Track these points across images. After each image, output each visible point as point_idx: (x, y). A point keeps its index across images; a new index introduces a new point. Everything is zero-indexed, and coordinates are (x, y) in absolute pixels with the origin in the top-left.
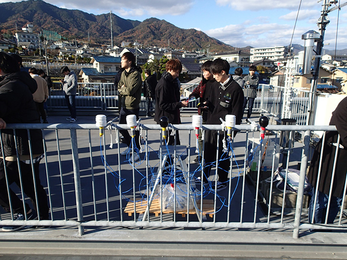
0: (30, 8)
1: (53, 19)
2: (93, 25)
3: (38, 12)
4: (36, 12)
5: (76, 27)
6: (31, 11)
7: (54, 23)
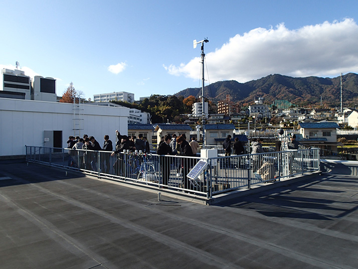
0: (268, 83)
1: (287, 89)
2: (328, 89)
3: (274, 84)
4: (272, 85)
5: (309, 94)
6: (269, 85)
7: (287, 93)
